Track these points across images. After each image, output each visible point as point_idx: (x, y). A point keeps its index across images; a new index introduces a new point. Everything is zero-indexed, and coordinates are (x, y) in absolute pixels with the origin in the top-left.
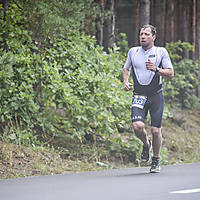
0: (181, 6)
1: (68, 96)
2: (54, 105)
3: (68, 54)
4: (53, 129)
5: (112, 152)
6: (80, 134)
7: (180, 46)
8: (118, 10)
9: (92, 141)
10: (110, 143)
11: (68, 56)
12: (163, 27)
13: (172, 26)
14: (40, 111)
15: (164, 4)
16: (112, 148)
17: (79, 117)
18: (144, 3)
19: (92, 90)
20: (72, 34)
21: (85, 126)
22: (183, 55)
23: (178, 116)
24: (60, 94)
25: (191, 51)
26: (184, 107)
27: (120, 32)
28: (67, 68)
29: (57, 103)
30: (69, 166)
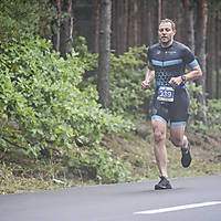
0: (145, 7)
1: (22, 107)
2: (5, 116)
3: (21, 60)
4: (5, 144)
5: (70, 168)
6: (35, 150)
7: (145, 51)
8: (76, 12)
9: (49, 156)
10: (68, 159)
11: (21, 63)
12: (125, 30)
13: (136, 29)
15: (126, 4)
16: (71, 164)
17: (34, 131)
18: (105, 4)
19: (47, 100)
20: (26, 38)
21: (41, 140)
23: (143, 128)
24: (12, 105)
26: (149, 118)
27: (78, 35)
28: (20, 76)
29: (9, 115)
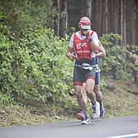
0: (113, 9)
1: (36, 71)
2: (25, 76)
3: (35, 42)
4: (25, 94)
5: (66, 109)
6: (43, 98)
7: (112, 36)
10: (64, 103)
11: (35, 43)
12: (100, 23)
13: (107, 23)
14: (16, 81)
15: (101, 7)
16: (66, 106)
17: (43, 86)
18: (88, 7)
19: (51, 67)
20: (38, 28)
21: (48, 92)
22: (114, 42)
23: (111, 85)
24: (30, 70)
25: (119, 40)
26: (115, 78)
27: (70, 26)
29: (28, 76)
30: (36, 119)
